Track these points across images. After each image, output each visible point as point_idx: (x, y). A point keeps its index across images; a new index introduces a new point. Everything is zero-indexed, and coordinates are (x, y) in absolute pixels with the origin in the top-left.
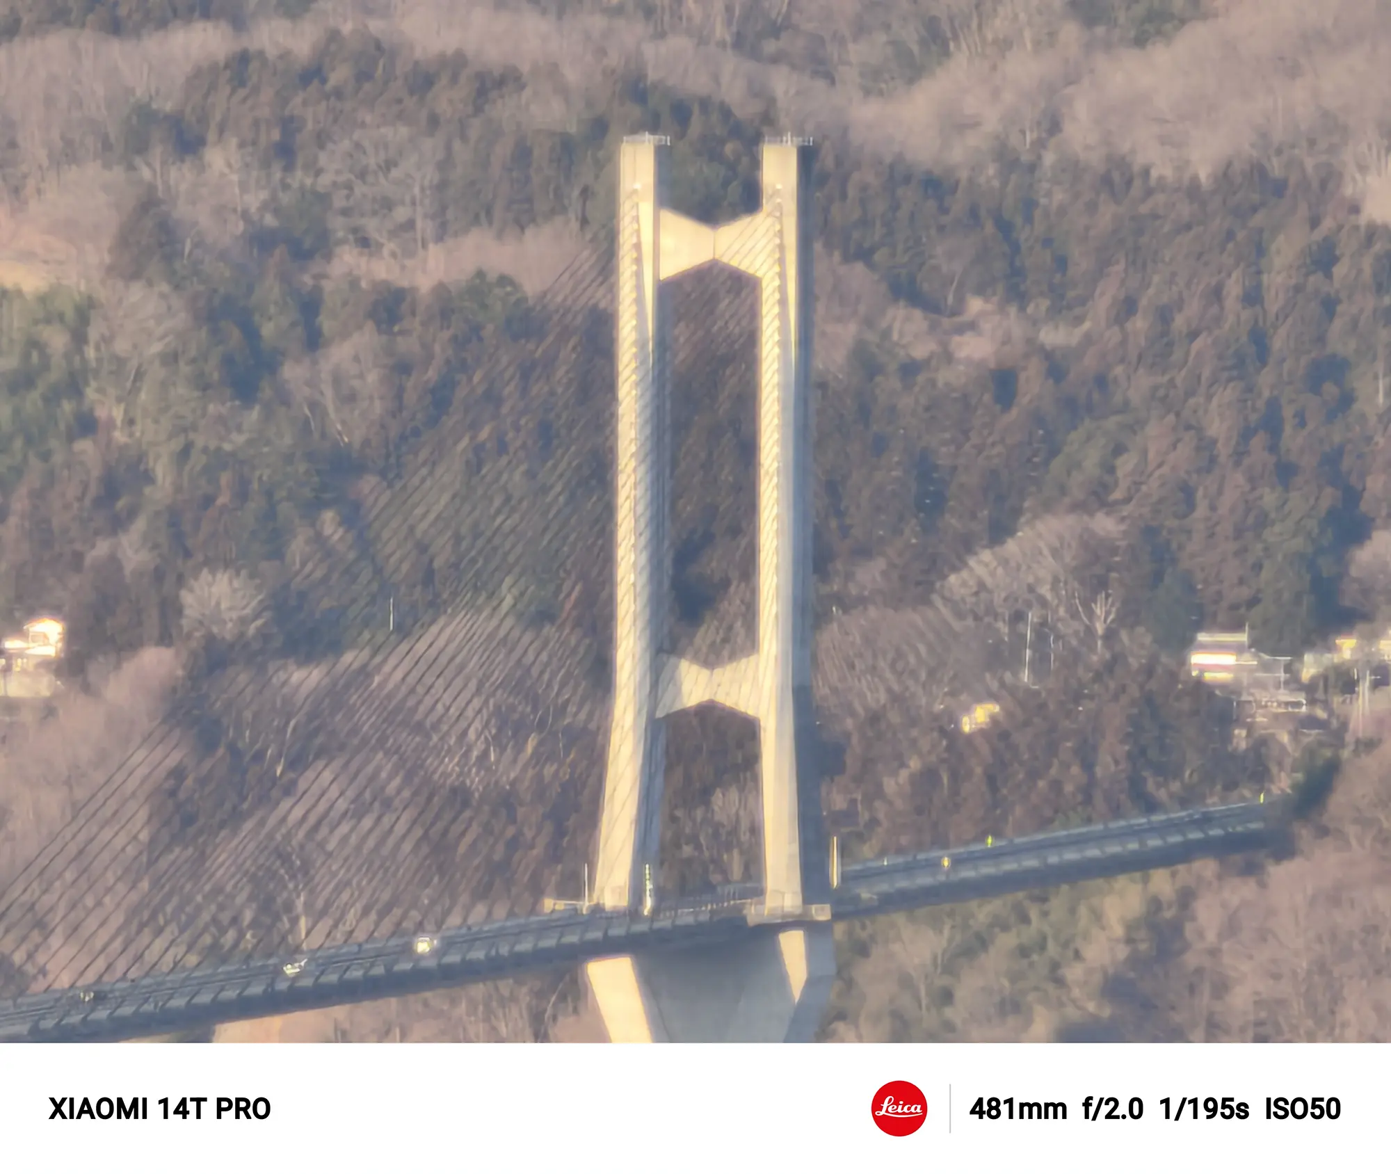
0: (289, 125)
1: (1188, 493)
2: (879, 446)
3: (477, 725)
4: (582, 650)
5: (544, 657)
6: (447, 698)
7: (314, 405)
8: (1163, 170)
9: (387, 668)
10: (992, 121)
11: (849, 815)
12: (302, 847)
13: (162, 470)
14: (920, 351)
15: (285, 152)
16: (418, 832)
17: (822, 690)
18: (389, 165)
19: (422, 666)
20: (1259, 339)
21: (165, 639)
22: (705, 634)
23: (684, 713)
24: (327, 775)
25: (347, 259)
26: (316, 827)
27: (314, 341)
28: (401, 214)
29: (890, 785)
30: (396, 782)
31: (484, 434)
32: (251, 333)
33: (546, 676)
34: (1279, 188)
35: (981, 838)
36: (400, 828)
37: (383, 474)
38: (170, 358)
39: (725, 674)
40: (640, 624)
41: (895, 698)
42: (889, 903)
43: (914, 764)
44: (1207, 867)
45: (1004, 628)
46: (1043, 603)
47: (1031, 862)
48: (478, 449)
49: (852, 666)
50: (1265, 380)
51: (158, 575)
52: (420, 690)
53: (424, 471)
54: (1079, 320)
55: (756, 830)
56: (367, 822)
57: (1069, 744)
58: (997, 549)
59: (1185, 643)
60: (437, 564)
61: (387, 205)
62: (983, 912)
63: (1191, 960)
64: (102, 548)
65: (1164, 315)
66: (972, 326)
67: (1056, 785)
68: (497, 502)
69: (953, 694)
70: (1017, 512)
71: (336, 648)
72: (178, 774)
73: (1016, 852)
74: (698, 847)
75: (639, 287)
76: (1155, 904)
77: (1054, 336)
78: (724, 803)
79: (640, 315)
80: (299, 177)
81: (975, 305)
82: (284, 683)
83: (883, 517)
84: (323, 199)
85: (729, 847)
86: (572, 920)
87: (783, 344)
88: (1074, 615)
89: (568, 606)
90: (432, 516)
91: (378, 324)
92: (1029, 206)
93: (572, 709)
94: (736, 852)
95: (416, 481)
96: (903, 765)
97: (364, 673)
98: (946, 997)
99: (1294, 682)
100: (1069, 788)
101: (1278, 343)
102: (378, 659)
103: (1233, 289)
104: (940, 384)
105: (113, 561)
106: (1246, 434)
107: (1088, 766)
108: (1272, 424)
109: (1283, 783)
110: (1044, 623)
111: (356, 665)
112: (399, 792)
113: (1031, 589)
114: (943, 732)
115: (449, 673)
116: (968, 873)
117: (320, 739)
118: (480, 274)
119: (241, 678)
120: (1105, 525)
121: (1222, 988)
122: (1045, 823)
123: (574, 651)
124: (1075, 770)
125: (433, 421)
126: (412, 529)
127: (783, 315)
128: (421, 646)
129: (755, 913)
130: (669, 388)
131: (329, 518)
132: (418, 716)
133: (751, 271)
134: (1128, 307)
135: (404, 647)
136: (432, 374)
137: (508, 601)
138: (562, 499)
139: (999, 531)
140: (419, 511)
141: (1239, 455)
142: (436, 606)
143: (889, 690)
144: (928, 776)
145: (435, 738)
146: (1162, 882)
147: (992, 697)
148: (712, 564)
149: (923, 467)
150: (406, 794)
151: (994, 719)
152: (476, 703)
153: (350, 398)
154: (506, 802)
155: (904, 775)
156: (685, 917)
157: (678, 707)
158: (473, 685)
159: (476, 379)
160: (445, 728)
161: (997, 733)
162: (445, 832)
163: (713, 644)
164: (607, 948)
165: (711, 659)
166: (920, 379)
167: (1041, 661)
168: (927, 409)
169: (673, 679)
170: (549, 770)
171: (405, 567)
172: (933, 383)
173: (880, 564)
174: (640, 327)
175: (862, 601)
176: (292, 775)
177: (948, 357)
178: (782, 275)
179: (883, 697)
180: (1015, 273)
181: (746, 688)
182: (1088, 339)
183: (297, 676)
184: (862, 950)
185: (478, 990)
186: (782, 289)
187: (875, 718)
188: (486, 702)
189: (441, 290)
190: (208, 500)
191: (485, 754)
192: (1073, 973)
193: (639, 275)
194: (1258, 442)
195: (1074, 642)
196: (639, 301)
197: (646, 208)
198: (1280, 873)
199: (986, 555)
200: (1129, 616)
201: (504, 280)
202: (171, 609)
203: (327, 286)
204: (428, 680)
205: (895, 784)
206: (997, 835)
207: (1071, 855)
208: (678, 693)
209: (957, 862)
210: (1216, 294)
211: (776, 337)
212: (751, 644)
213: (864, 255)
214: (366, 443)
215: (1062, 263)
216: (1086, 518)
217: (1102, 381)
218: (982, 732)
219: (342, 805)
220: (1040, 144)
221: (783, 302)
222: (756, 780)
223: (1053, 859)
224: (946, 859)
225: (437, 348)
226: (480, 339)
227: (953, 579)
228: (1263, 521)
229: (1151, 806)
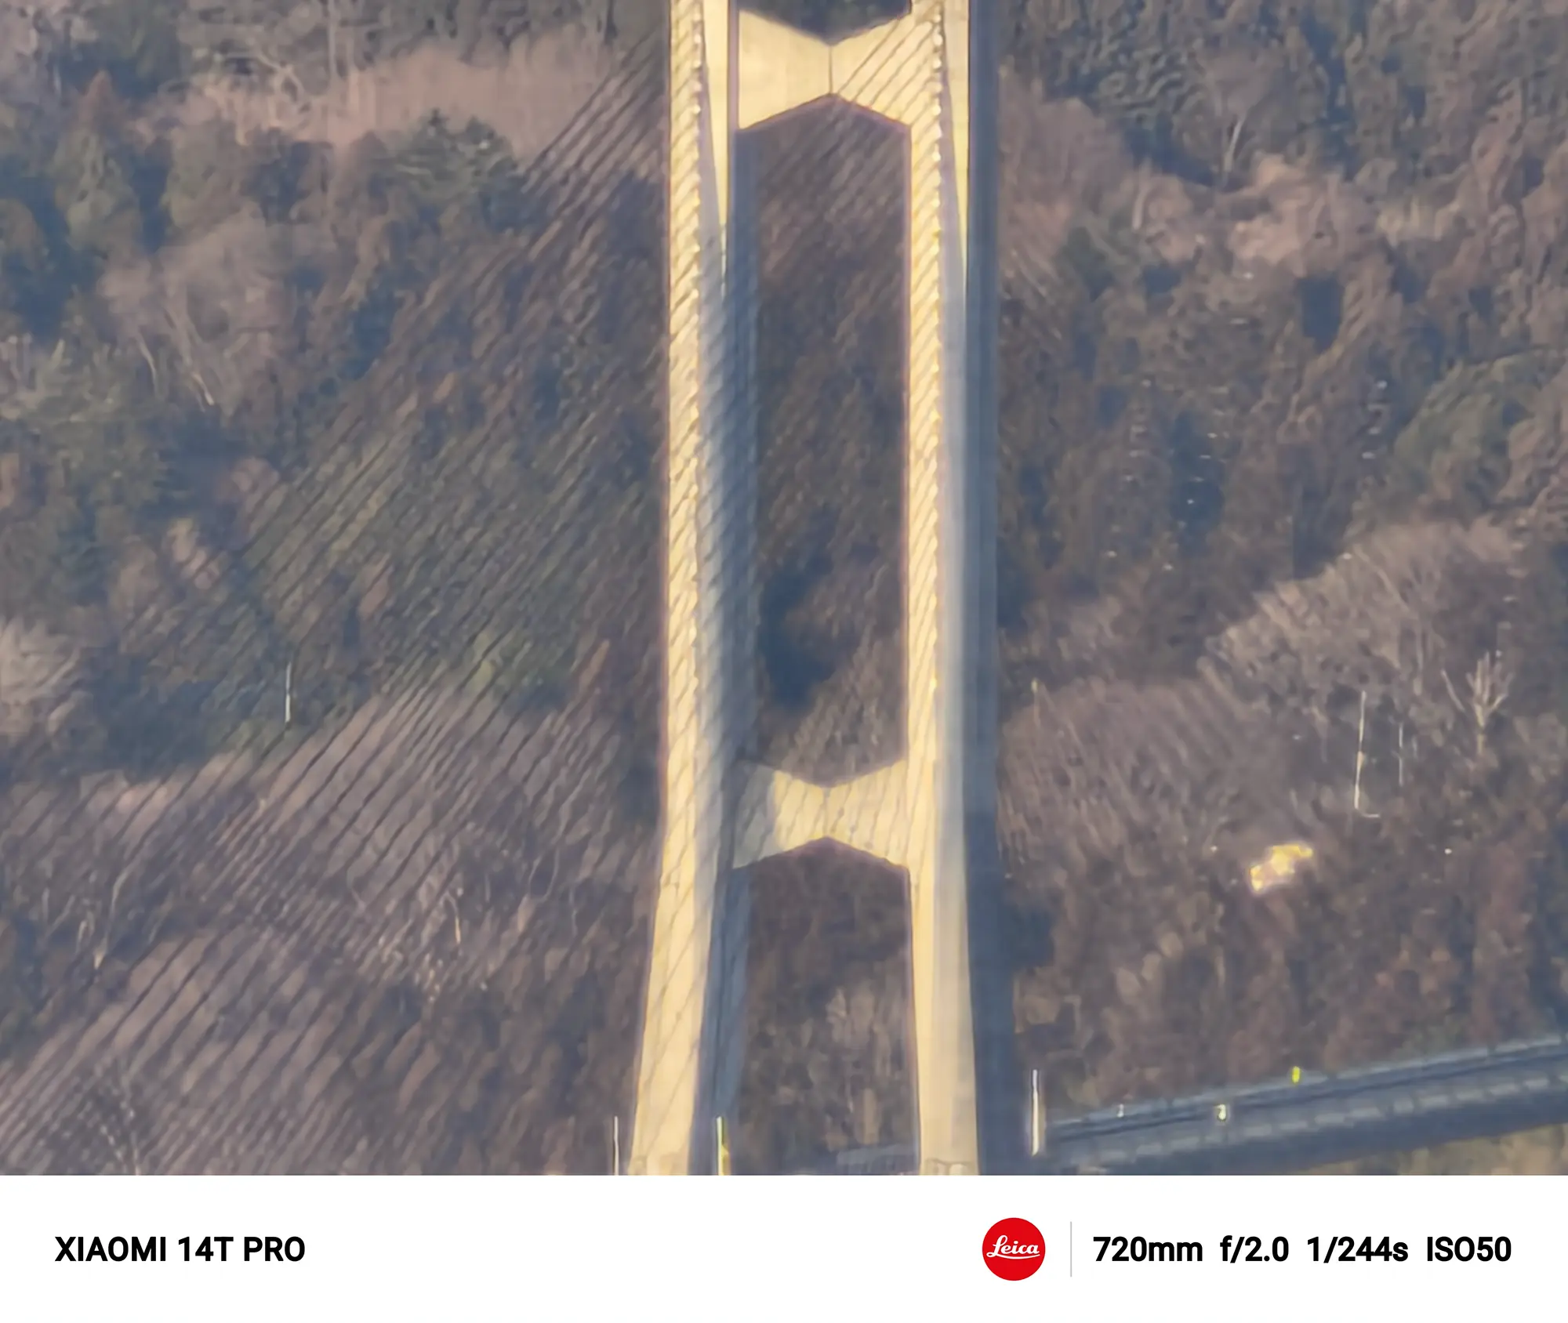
3: (434, 880)
4: (608, 757)
5: (546, 764)
6: (381, 837)
7: (157, 342)
9: (280, 787)
11: (1060, 1031)
12: (137, 1088)
14: (1175, 250)
16: (333, 1062)
19: (340, 782)
23: (781, 862)
24: (179, 969)
26: (163, 1054)
28: (303, 19)
29: (1127, 982)
30: (297, 978)
31: (444, 390)
33: (549, 799)
35: (1281, 1069)
36: (305, 1053)
37: (272, 458)
39: (851, 794)
40: (706, 713)
41: (1140, 835)
43: (1170, 945)
45: (1320, 718)
46: (1386, 674)
47: (1364, 1112)
48: (432, 415)
49: (1064, 781)
52: (337, 822)
53: (343, 451)
54: (1446, 195)
56: (248, 1046)
57: (1430, 911)
58: (1309, 583)
60: (367, 606)
66: (1263, 206)
67: (1409, 980)
68: (465, 506)
69: (1234, 827)
70: (1341, 520)
71: (196, 752)
73: (1341, 1094)
74: (806, 1085)
75: (703, 143)
79: (706, 189)
82: (110, 809)
83: (1116, 529)
85: (858, 1086)
87: (947, 238)
88: (1436, 692)
89: (586, 679)
90: (355, 529)
91: (265, 203)
93: (592, 854)
94: (868, 1095)
95: (328, 469)
96: (1151, 947)
97: (244, 792)
100: (1428, 984)
102: (265, 771)
104: (1212, 303)
107: (1462, 949)
110: (1387, 705)
111: (229, 780)
112: (301, 993)
113: (1365, 649)
114: (1216, 891)
115: (384, 796)
116: (1258, 1130)
117: (167, 907)
118: (436, 120)
122: (1389, 1045)
123: (597, 756)
124: (1440, 955)
125: (359, 369)
126: (322, 551)
127: (947, 190)
128: (337, 750)
130: (753, 313)
132: (333, 869)
133: (892, 114)
135: (309, 750)
136: (355, 289)
137: (486, 671)
138: (575, 499)
140: (335, 520)
143: (1128, 822)
145: (362, 906)
147: (1302, 833)
150: (314, 997)
151: (1304, 872)
152: (430, 845)
155: (1151, 967)
157: (768, 852)
158: (424, 814)
159: (429, 298)
160: (377, 887)
162: (379, 1062)
163: (830, 743)
166: (1179, 294)
168: (1189, 345)
169: (763, 803)
170: (552, 959)
171: (312, 615)
172: (1199, 302)
173: (1111, 608)
174: (706, 210)
175: (1084, 670)
176: (120, 966)
177: (1226, 260)
178: (945, 122)
179: (1117, 833)
181: (885, 819)
182: (1461, 228)
183: (128, 800)
186: (945, 145)
187: (1102, 867)
188: (447, 843)
189: (370, 143)
191: (446, 930)
193: (703, 120)
195: (1438, 739)
196: (704, 166)
197: (718, 7)
199: (1290, 593)
201: (476, 131)
203: (179, 139)
204: (348, 806)
206: (1309, 1063)
207: (1435, 1100)
208: (769, 829)
209: (1240, 1110)
211: (936, 226)
214: (245, 405)
216: (1457, 531)
218: (1283, 892)
219: (204, 1018)
221: (946, 167)
222: (903, 973)
223: (1403, 1106)
224: (1223, 1107)
225: (364, 250)
226: (436, 229)
227: (1233, 633)
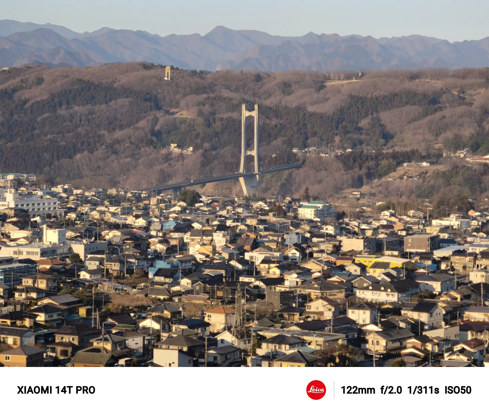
0: (213, 103)
1: (292, 136)
2: (265, 131)
3: (229, 156)
4: (239, 150)
5: (235, 150)
6: (227, 154)
7: (215, 128)
8: (290, 107)
9: (221, 151)
10: (275, 102)
11: (262, 164)
12: (214, 167)
13: (201, 134)
14: (269, 123)
15: (212, 105)
17: (260, 153)
18: (221, 107)
19: (224, 151)
20: (299, 122)
21: (202, 149)
22: (250, 148)
24: (216, 161)
25: (218, 115)
27: (215, 122)
28: (223, 111)
31: (230, 130)
32: (209, 122)
33: (235, 152)
34: (300, 109)
36: (223, 166)
37: (221, 134)
38: (202, 124)
40: (244, 147)
42: (266, 172)
44: (294, 169)
45: (276, 148)
46: (280, 145)
49: (263, 151)
50: (299, 125)
51: (201, 143)
52: (224, 153)
54: (283, 120)
55: (254, 166)
56: (220, 165)
57: (282, 158)
59: (292, 149)
60: (226, 142)
61: (221, 110)
62: (274, 173)
63: (293, 177)
64: (196, 141)
65: (290, 120)
66: (273, 121)
68: (231, 137)
69: (272, 154)
70: (277, 137)
72: (203, 161)
73: (277, 168)
74: (249, 167)
75: (244, 117)
76: (290, 172)
77: (281, 122)
78: (251, 163)
80: (214, 108)
81: (274, 119)
83: (265, 138)
84: (216, 110)
85: (252, 167)
86: (238, 174)
88: (282, 146)
89: (237, 146)
91: (221, 121)
92: (278, 110)
93: (238, 155)
95: (224, 135)
96: (267, 160)
98: (271, 181)
99: (302, 152)
100: (282, 162)
101: (300, 122)
103: (296, 117)
105: (197, 142)
106: (298, 130)
107: (284, 160)
108: (300, 129)
109: (301, 161)
110: (280, 147)
111: (219, 151)
112: (222, 162)
113: (278, 144)
114: (271, 157)
115: (227, 152)
116: (273, 170)
117: (215, 158)
118: (230, 116)
119: (208, 152)
120: (285, 138)
121: (295, 180)
122: (280, 165)
124: (282, 160)
125: (225, 129)
126: (224, 139)
129: (254, 173)
130: (246, 126)
131: (216, 138)
132: (224, 156)
133: (254, 116)
134: (287, 119)
135: (223, 149)
136: (225, 125)
137: (232, 145)
138: (237, 136)
139: (276, 139)
140: (224, 137)
141: (297, 132)
142: (226, 146)
144: (269, 161)
145: (226, 158)
146: (290, 170)
147: (275, 154)
148: (250, 142)
149: (269, 133)
153: (218, 127)
154: (232, 163)
156: (248, 174)
158: (229, 153)
159: (229, 126)
161: (275, 157)
162: (227, 166)
164: (241, 176)
165: (250, 151)
167: (279, 151)
168: (269, 128)
169: (247, 152)
170: (236, 160)
171: (223, 142)
172: (270, 126)
173: (265, 142)
174: (244, 121)
175: (264, 145)
176: (213, 161)
177: (271, 123)
179: (265, 154)
180: (277, 116)
181: (253, 153)
182: (284, 122)
183: (213, 152)
184: (264, 176)
185: (229, 180)
186: (256, 117)
187: (265, 156)
189: (226, 118)
190: (205, 137)
191: (230, 159)
192: (282, 178)
194: (299, 131)
195: (282, 149)
196: (244, 119)
197: (244, 110)
198: (301, 169)
199: (275, 141)
200: (287, 147)
201: (232, 117)
202: (202, 146)
203: (216, 117)
205: (266, 162)
206: (275, 166)
207: (282, 168)
208: (247, 154)
210: (295, 118)
211: (256, 122)
212: (254, 149)
213: (263, 114)
214: (220, 131)
215: (281, 115)
216: (283, 138)
217: (285, 126)
219: (217, 164)
220: (279, 105)
221: (256, 119)
222: (254, 161)
223: (280, 168)
224: (271, 168)
225: (226, 123)
226: (230, 122)
227: (272, 143)
228: (299, 138)
229: (289, 164)
